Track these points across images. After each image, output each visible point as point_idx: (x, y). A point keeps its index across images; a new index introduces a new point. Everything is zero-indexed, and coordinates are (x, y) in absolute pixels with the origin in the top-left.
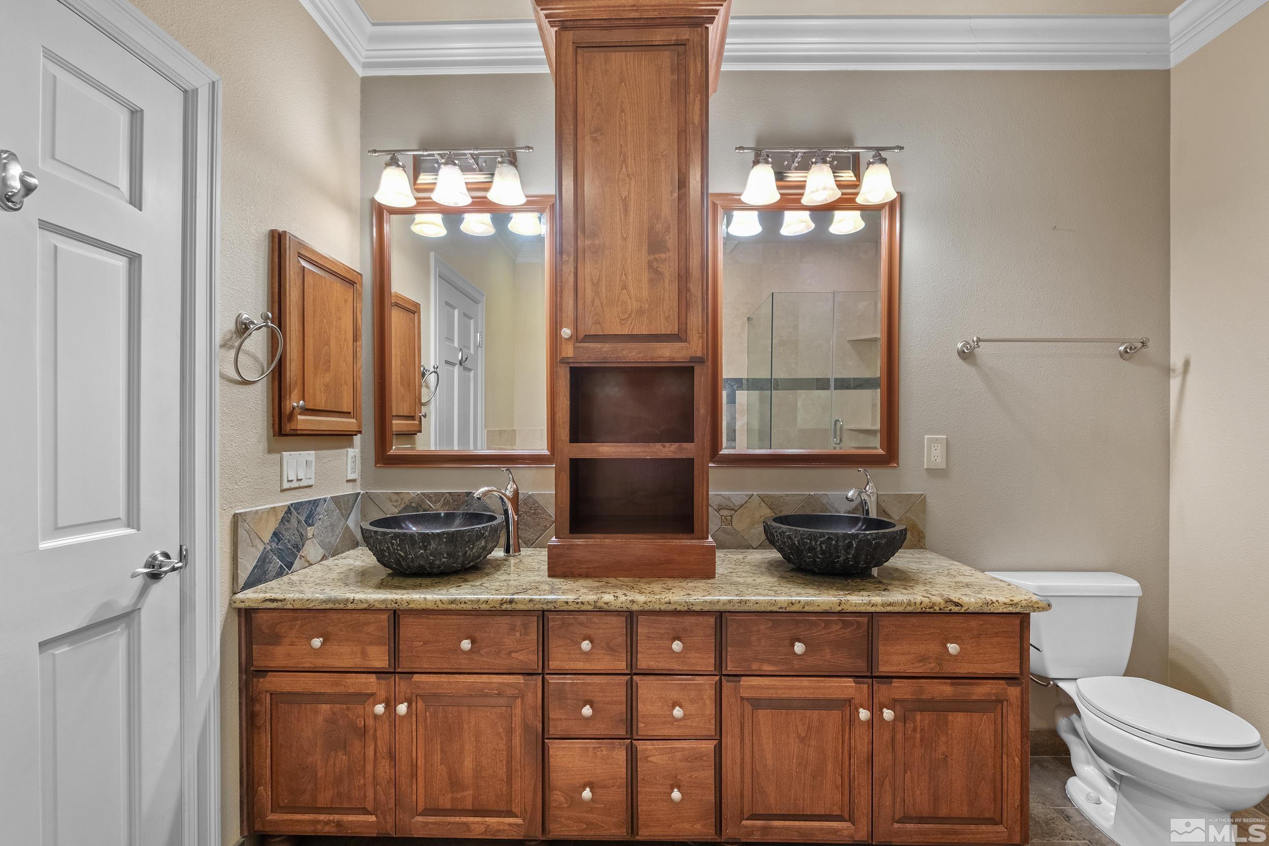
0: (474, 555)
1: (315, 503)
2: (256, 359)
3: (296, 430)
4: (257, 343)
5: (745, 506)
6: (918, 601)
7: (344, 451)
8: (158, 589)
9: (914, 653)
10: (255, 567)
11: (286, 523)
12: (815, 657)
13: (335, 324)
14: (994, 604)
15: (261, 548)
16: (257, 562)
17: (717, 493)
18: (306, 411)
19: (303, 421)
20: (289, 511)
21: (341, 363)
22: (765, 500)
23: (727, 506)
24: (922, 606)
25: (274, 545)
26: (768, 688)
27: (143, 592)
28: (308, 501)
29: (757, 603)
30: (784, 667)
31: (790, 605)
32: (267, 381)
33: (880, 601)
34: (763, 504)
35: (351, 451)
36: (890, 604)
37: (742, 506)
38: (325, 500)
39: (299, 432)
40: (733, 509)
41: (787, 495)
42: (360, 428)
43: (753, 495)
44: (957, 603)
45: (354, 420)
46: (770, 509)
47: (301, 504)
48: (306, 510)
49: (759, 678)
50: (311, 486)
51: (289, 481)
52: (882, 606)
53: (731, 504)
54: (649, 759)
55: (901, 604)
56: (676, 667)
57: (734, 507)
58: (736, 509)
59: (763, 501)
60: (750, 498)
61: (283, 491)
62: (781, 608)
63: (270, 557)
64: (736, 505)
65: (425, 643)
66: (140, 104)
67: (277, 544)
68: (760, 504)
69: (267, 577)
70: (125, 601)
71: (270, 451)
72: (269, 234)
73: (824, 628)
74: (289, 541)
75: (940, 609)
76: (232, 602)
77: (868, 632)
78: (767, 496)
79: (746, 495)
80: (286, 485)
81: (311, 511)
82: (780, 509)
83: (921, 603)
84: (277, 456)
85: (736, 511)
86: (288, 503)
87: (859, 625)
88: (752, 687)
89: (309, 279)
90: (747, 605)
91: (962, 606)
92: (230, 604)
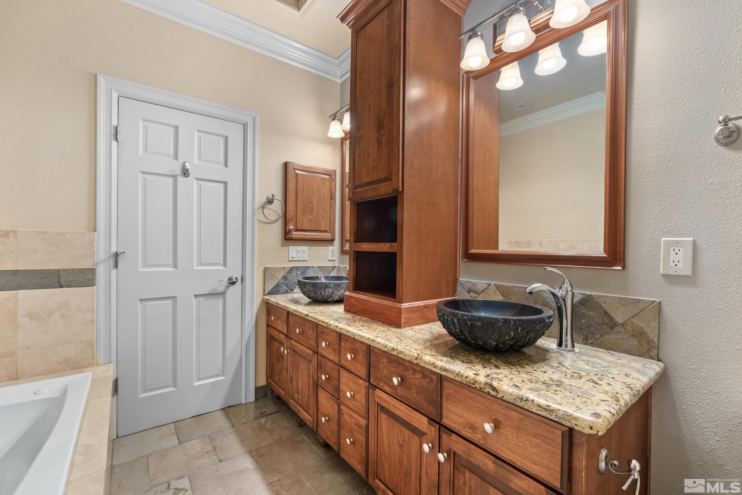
0: (327, 295)
1: (307, 268)
2: (276, 212)
3: (292, 238)
4: (277, 206)
5: (485, 292)
6: (465, 375)
7: (328, 247)
8: (232, 288)
9: (466, 419)
10: (274, 288)
11: (290, 274)
12: (408, 392)
13: (316, 194)
14: (528, 403)
15: (277, 281)
16: (275, 286)
17: (468, 280)
18: (297, 230)
19: (295, 234)
20: (292, 269)
21: (321, 210)
22: (499, 288)
23: (474, 290)
24: (467, 380)
25: (283, 281)
26: (386, 401)
27: (227, 287)
28: (303, 267)
29: (379, 343)
30: (393, 391)
31: (392, 350)
32: (282, 219)
33: (440, 365)
34: (497, 292)
35: (331, 248)
36: (446, 370)
37: (483, 291)
38: (313, 267)
39: (293, 239)
40: (477, 293)
41: (515, 287)
42: (333, 237)
43: (491, 284)
44: (495, 388)
45: (330, 234)
46: (503, 296)
47: (299, 267)
48: (301, 270)
49: (383, 393)
50: (306, 261)
51: (292, 258)
52: (440, 369)
53: (476, 289)
54: (344, 415)
55: (453, 372)
56: (353, 370)
57: (478, 291)
58: (479, 292)
59: (498, 289)
60: (489, 286)
61: (289, 261)
62: (388, 350)
63: (281, 285)
64: (479, 290)
65: (293, 327)
66: (226, 135)
67: (285, 281)
68: (496, 291)
69: (279, 292)
70: (221, 289)
71: (283, 245)
72: (283, 164)
73: (413, 374)
74: (292, 281)
75: (480, 388)
76: (263, 298)
77: (437, 388)
78: (501, 286)
79: (486, 284)
80: (290, 259)
81: (304, 271)
82: (510, 297)
83: (466, 377)
84: (287, 248)
85: (479, 294)
86: (292, 266)
87: (431, 380)
88: (379, 397)
89: (300, 178)
90: (375, 343)
91: (497, 392)
92: (263, 299)
